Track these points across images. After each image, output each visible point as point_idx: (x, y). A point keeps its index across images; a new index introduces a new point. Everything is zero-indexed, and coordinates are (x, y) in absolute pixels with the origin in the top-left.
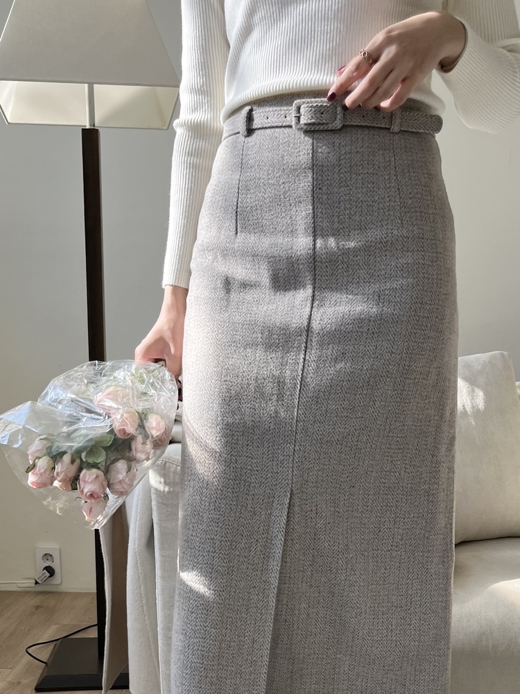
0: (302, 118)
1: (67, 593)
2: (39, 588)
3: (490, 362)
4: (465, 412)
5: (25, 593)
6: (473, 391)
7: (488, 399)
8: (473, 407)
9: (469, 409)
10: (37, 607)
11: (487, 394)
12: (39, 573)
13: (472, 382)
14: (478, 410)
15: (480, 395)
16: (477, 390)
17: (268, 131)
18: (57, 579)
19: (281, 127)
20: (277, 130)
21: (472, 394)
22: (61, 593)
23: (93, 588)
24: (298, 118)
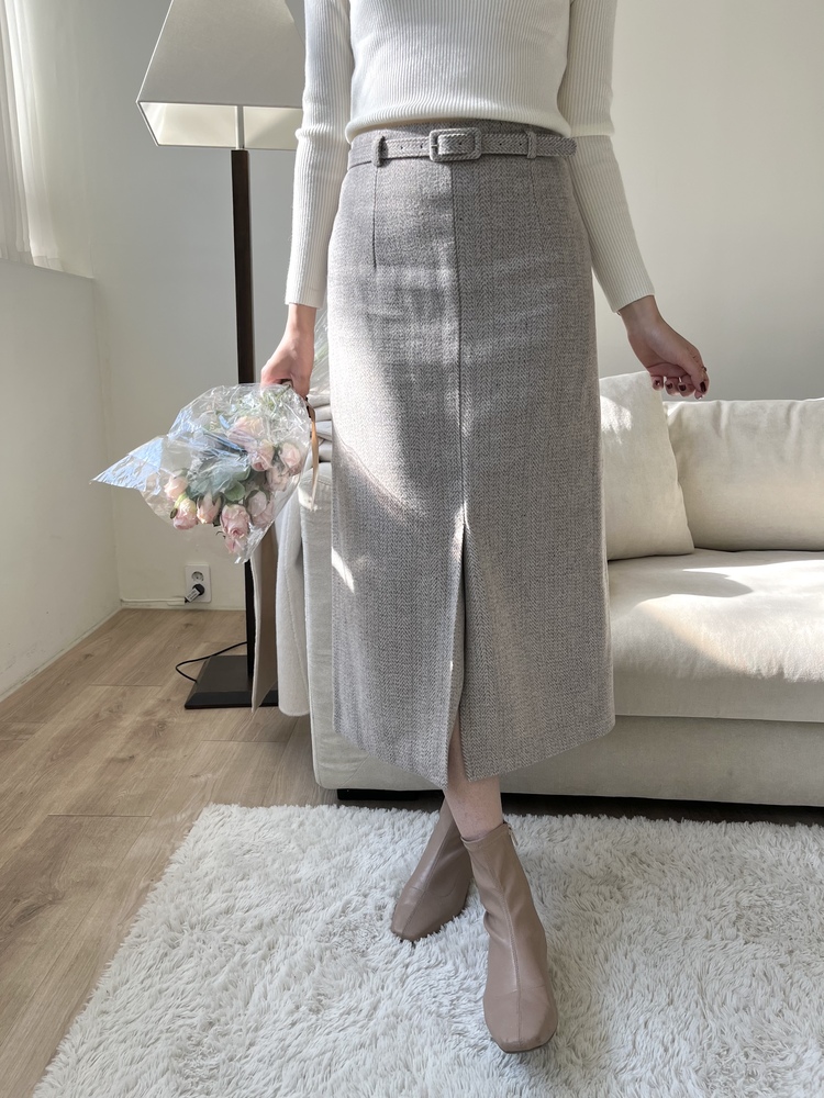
0: (440, 148)
1: (216, 611)
2: (189, 606)
3: (637, 382)
4: (611, 432)
5: (175, 611)
6: (620, 411)
7: (635, 420)
8: (620, 427)
9: (615, 428)
10: (187, 625)
11: (634, 414)
12: (189, 592)
13: (619, 401)
14: (626, 429)
15: (627, 414)
16: (624, 410)
17: (403, 162)
18: (207, 597)
19: (417, 157)
20: (413, 161)
21: (619, 414)
22: (211, 611)
23: (243, 607)
24: (436, 149)
